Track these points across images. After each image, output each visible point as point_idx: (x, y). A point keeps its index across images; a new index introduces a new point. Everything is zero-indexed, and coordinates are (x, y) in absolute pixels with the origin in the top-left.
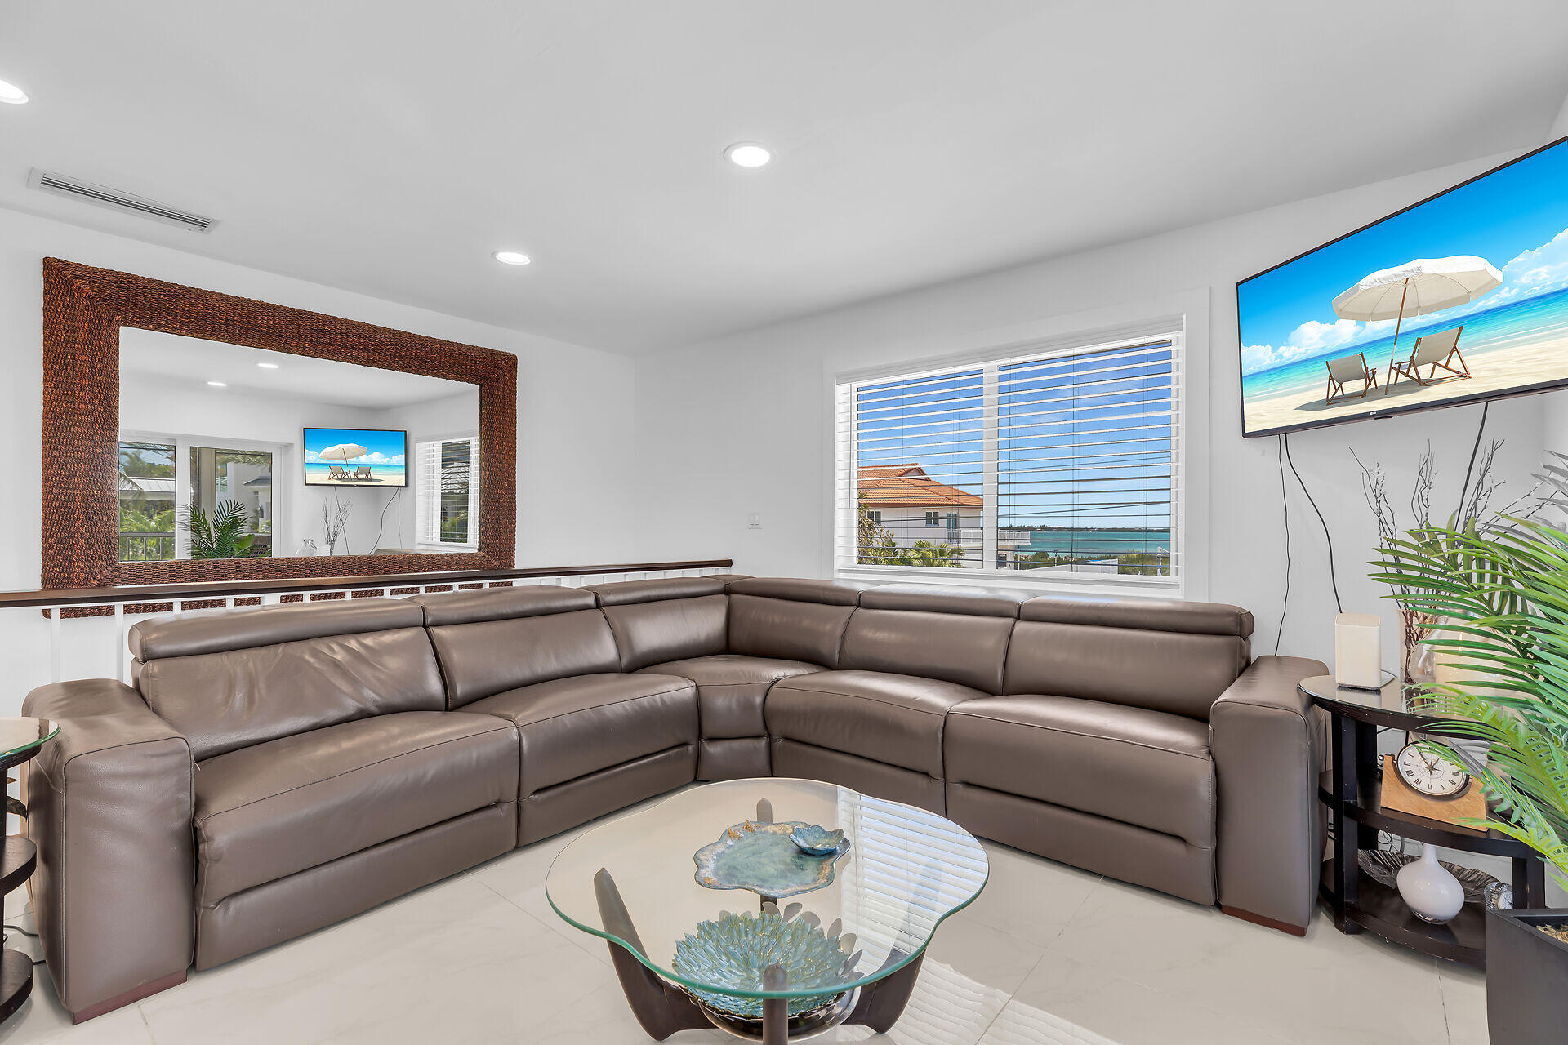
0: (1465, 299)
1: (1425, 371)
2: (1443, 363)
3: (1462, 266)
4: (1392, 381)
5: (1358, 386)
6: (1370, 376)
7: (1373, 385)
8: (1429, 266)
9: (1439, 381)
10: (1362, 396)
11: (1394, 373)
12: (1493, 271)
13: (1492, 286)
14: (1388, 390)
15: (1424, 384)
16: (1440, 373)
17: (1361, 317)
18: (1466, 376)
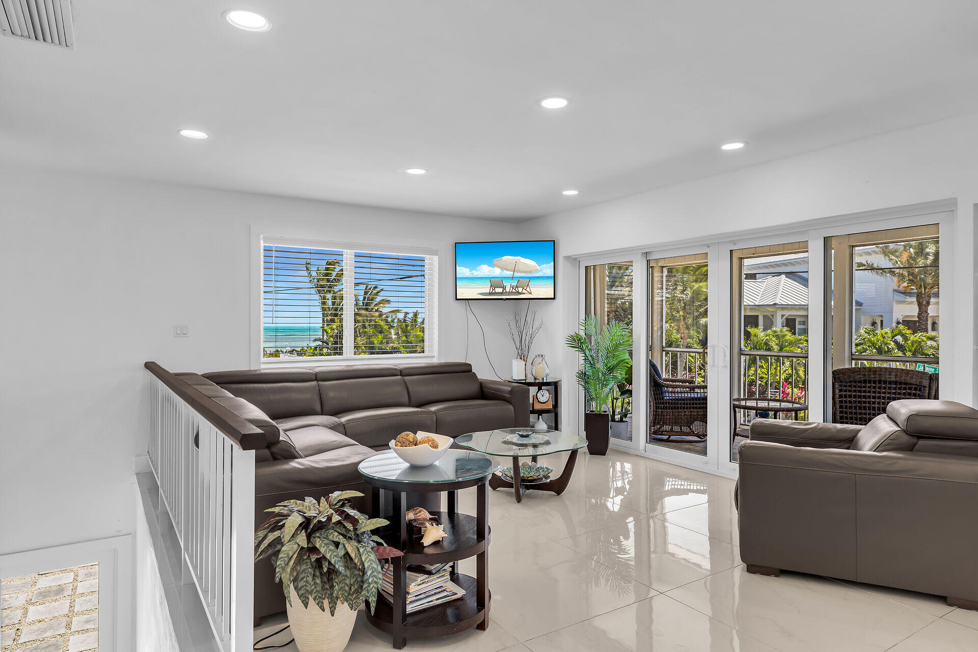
0: (531, 272)
1: (520, 290)
2: (525, 288)
3: (530, 262)
4: (511, 291)
5: (500, 290)
6: (504, 288)
7: (505, 291)
8: (523, 260)
9: (524, 293)
10: (502, 294)
11: (511, 288)
12: (538, 267)
13: (537, 271)
14: (509, 293)
15: (520, 294)
16: (524, 291)
17: (503, 268)
18: (531, 293)
